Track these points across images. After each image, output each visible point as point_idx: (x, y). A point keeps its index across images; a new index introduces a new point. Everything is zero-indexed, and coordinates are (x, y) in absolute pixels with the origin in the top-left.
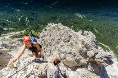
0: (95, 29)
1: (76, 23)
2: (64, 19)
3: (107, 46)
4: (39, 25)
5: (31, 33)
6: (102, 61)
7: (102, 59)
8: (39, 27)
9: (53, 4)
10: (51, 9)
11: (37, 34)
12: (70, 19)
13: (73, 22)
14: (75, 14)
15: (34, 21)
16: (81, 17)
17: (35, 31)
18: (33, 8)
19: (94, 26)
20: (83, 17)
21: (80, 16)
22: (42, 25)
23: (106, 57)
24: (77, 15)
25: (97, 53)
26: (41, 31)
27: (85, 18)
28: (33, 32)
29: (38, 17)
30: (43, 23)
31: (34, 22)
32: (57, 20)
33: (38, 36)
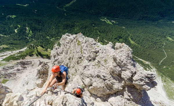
0: (130, 39)
1: (103, 32)
2: (86, 28)
3: (147, 63)
4: (48, 37)
5: (37, 51)
6: (142, 83)
7: (141, 80)
8: (48, 42)
9: (68, 5)
10: (65, 12)
11: (46, 52)
12: (94, 27)
13: (99, 31)
14: (101, 20)
15: (39, 32)
16: (110, 23)
17: (43, 48)
18: (36, 12)
19: (129, 35)
20: (113, 23)
21: (108, 22)
22: (53, 37)
23: (147, 77)
24: (103, 20)
25: (135, 73)
26: (52, 47)
27: (116, 24)
28: (40, 48)
29: (46, 26)
30: (55, 35)
31: (41, 33)
32: (76, 30)
33: (49, 55)
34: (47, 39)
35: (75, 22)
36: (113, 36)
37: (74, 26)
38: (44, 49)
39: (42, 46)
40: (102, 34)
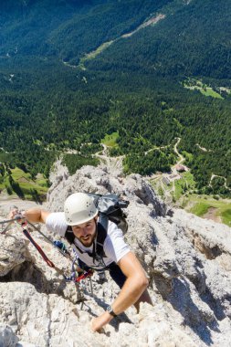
1: (193, 123)
2: (141, 112)
4: (39, 143)
5: (11, 180)
8: (38, 154)
9: (91, 55)
10: (83, 74)
11: (31, 182)
12: (164, 108)
13: (181, 121)
14: (186, 87)
15: (18, 129)
16: (215, 95)
17: (26, 172)
18: (13, 79)
20: (224, 94)
21: (209, 92)
22: (51, 142)
24: (192, 88)
26: (49, 169)
28: (17, 173)
29: (34, 112)
30: (56, 135)
31: (21, 133)
32: (112, 119)
33: (39, 192)
34: (36, 146)
35: (110, 97)
36: (224, 133)
37: (107, 110)
38: (29, 175)
39: (23, 168)
40: (189, 129)
